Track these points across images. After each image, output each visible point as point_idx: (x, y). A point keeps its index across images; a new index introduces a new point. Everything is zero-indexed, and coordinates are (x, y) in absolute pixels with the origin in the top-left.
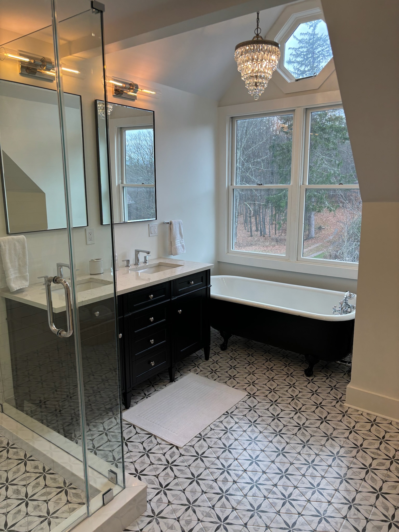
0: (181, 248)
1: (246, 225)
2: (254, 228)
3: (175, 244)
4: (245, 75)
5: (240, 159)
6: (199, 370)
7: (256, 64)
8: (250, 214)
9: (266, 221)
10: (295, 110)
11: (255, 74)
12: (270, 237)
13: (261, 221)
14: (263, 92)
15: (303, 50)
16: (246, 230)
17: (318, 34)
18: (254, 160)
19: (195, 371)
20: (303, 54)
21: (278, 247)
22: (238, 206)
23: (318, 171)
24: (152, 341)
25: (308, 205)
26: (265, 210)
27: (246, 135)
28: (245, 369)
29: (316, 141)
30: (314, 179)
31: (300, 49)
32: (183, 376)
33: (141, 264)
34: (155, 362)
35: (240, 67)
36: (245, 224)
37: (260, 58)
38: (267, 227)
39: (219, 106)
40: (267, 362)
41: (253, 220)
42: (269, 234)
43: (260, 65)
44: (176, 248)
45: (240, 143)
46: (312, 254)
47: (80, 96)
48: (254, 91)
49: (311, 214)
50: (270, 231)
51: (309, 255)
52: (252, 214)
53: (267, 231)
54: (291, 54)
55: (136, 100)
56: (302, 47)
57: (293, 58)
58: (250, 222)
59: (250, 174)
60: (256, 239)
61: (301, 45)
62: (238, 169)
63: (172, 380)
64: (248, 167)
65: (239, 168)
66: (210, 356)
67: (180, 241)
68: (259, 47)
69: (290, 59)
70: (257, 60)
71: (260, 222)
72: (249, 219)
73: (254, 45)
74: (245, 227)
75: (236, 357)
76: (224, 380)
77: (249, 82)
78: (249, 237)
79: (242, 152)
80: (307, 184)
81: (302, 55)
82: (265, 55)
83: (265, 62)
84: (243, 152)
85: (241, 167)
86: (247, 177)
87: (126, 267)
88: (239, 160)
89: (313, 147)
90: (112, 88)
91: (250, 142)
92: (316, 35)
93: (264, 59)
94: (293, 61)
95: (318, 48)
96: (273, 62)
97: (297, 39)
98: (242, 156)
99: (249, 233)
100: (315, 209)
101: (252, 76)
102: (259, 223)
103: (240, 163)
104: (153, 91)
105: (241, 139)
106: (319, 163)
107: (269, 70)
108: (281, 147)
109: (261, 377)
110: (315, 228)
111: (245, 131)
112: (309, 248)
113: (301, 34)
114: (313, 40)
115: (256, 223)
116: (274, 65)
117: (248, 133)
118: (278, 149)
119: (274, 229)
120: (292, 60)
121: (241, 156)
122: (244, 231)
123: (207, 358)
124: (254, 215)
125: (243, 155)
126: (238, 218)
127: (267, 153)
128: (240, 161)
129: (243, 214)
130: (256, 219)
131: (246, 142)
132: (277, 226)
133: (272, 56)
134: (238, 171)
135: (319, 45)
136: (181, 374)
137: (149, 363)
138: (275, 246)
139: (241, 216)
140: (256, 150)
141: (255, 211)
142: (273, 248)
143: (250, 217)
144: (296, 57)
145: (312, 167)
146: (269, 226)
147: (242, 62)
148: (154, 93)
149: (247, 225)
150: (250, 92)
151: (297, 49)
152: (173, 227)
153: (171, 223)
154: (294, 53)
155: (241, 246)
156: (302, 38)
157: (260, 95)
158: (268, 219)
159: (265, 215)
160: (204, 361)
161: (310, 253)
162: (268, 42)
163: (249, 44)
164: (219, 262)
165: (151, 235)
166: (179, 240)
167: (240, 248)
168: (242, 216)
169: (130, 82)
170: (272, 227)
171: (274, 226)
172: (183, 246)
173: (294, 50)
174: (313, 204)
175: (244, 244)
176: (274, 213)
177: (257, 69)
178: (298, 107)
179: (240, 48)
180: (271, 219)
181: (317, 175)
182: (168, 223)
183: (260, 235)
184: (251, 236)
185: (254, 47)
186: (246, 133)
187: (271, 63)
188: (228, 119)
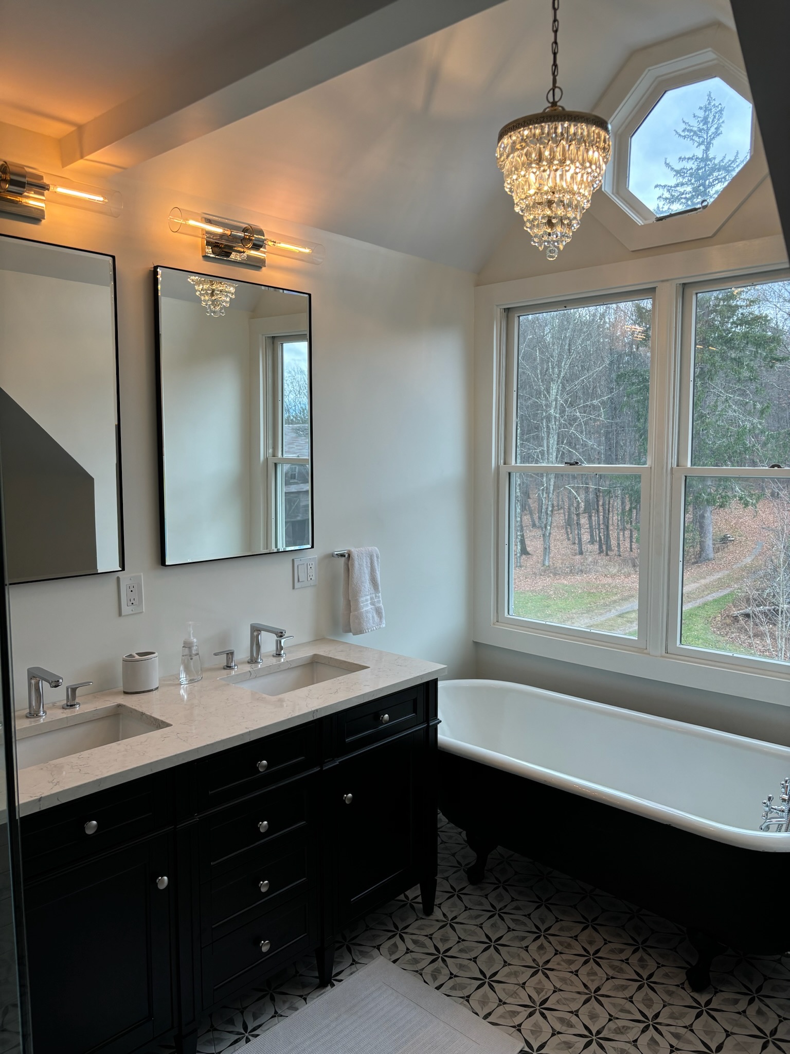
0: (373, 617)
1: (569, 530)
2: (586, 537)
3: (357, 608)
4: (523, 200)
5: (556, 400)
6: (402, 948)
7: (548, 172)
8: (578, 507)
9: (610, 522)
10: (654, 289)
11: (545, 197)
12: (620, 556)
13: (601, 523)
14: (569, 240)
15: (685, 189)
16: (569, 540)
17: (714, 158)
18: (584, 402)
19: (394, 949)
20: (684, 196)
21: (635, 578)
22: (551, 492)
23: (718, 423)
24: (264, 885)
25: (698, 493)
26: (609, 502)
27: (570, 353)
28: (523, 954)
29: (713, 365)
30: (709, 441)
31: (678, 188)
32: (358, 965)
33: (266, 661)
34: (270, 942)
35: (509, 182)
36: (566, 528)
37: (558, 156)
38: (613, 534)
39: (478, 284)
40: (587, 932)
41: (584, 521)
42: (616, 549)
43: (559, 173)
44: (359, 618)
45: (556, 370)
46: (709, 594)
47: (113, 257)
48: (545, 238)
49: (705, 511)
50: (619, 544)
51: (702, 597)
52: (582, 509)
53: (613, 543)
54: (660, 197)
55: (264, 268)
56: (682, 184)
57: (664, 205)
58: (578, 524)
59: (577, 431)
60: (590, 559)
61: (681, 179)
62: (553, 420)
63: (326, 980)
64: (574, 415)
65: (555, 417)
66: (437, 902)
67: (372, 599)
68: (556, 128)
69: (658, 207)
70: (550, 162)
71: (599, 524)
72: (575, 518)
73: (543, 124)
74: (568, 535)
75: (505, 906)
76: (462, 987)
77: (532, 217)
78: (575, 555)
79: (560, 388)
80: (689, 465)
81: (682, 198)
82: (572, 147)
83: (573, 167)
84: (564, 387)
85: (558, 415)
86: (571, 436)
87: (224, 669)
88: (554, 403)
89: (708, 376)
90: (200, 240)
91: (578, 367)
92: (710, 160)
93: (569, 159)
94: (664, 210)
95: (714, 185)
96: (594, 167)
97: (672, 169)
98: (561, 394)
99: (576, 547)
100: (714, 502)
101: (540, 204)
102: (597, 527)
103: (556, 407)
104: (304, 247)
105: (560, 362)
106: (719, 409)
107: (583, 186)
108: (641, 375)
109: (566, 983)
110: (713, 540)
111: (567, 347)
112: (703, 582)
113: (680, 158)
114: (705, 169)
115: (591, 527)
116: (596, 174)
117: (574, 350)
118: (635, 380)
119: (628, 540)
120: (663, 208)
121: (559, 394)
122: (564, 542)
123: (428, 910)
124: (587, 511)
125: (564, 392)
126: (551, 516)
127: (613, 388)
128: (556, 404)
129: (564, 508)
130: (590, 517)
131: (570, 367)
132: (635, 535)
133: (590, 153)
134: (553, 423)
135: (718, 179)
136: (354, 960)
137: (257, 943)
138: (629, 575)
139: (560, 511)
140: (589, 382)
141: (587, 502)
142: (626, 580)
143: (578, 515)
144: (669, 203)
145: (706, 416)
146: (618, 534)
147: (513, 169)
148: (307, 251)
149: (571, 530)
150: (536, 240)
151: (671, 187)
152: (353, 565)
153: (349, 556)
154: (667, 195)
155: (559, 574)
156: (682, 167)
157: (561, 247)
158: (615, 518)
159: (609, 511)
160: (421, 916)
161: (704, 591)
162: (578, 116)
163: (530, 124)
164: (476, 644)
165: (297, 585)
166: (368, 597)
167: (558, 577)
168: (562, 511)
169: (244, 226)
170: (624, 535)
171: (627, 533)
172: (378, 612)
173: (665, 190)
174: (709, 490)
175: (565, 570)
176: (627, 508)
177: (550, 184)
178: (663, 281)
179: (509, 134)
180: (621, 520)
181: (716, 432)
182: (342, 555)
183: (598, 551)
184: (581, 553)
185: (542, 128)
186: (569, 350)
187: (586, 168)
188: (498, 313)
